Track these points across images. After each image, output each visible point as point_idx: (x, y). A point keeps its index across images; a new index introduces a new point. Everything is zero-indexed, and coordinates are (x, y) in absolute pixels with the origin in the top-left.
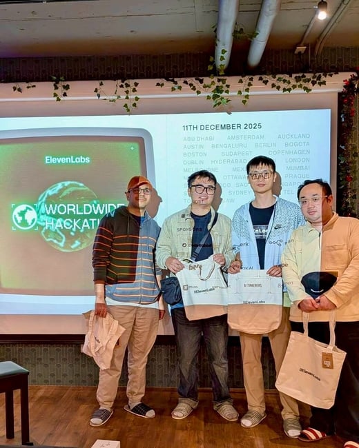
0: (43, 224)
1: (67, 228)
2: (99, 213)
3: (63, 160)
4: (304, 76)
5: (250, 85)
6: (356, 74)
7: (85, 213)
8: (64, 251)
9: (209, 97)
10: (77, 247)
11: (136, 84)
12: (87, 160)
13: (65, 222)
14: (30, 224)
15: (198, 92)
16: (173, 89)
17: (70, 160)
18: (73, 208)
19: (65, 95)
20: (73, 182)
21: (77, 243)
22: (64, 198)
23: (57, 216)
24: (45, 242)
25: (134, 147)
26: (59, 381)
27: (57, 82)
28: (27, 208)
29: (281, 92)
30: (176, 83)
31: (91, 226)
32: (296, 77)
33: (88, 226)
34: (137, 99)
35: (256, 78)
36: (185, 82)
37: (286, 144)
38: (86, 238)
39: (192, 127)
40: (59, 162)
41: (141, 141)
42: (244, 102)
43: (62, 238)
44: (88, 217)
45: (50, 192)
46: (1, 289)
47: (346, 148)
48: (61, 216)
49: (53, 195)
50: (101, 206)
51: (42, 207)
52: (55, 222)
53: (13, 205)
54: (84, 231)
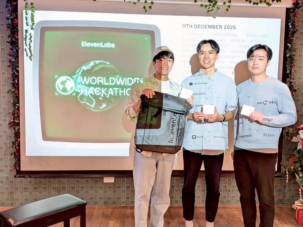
0: (78, 91)
1: (97, 94)
2: (120, 84)
3: (95, 45)
7: (111, 84)
8: (94, 110)
9: (202, 5)
10: (104, 109)
12: (113, 46)
13: (95, 90)
14: (69, 91)
15: (196, 2)
17: (100, 45)
18: (102, 80)
20: (102, 61)
21: (104, 105)
22: (95, 72)
23: (90, 85)
24: (80, 103)
25: (147, 38)
28: (67, 79)
29: (252, 5)
33: (112, 93)
34: (152, 3)
37: (252, 41)
38: (111, 101)
39: (189, 26)
40: (92, 46)
41: (151, 33)
42: (227, 10)
43: (93, 101)
44: (112, 87)
45: (85, 68)
46: (45, 138)
47: (291, 45)
48: (93, 86)
49: (87, 70)
50: (122, 79)
51: (79, 79)
52: (88, 90)
53: (56, 76)
54: (110, 97)
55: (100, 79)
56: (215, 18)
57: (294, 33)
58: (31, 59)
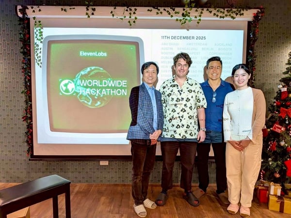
0: (78, 92)
1: (93, 94)
2: (112, 86)
3: (91, 54)
4: (231, 10)
5: (202, 13)
6: (259, 10)
7: (104, 86)
8: (91, 107)
9: (177, 20)
10: (99, 105)
11: (136, 10)
12: (105, 54)
13: (91, 90)
14: (70, 91)
15: (172, 16)
16: (157, 13)
17: (95, 54)
18: (97, 82)
19: (93, 14)
20: (97, 67)
21: (99, 103)
23: (87, 87)
24: (79, 102)
25: (133, 48)
26: (87, 181)
27: (88, 6)
28: (69, 82)
29: (218, 18)
30: (159, 10)
31: (107, 93)
32: (227, 11)
33: (105, 93)
34: (136, 18)
35: (205, 9)
36: (165, 10)
37: (219, 49)
38: (104, 100)
39: (167, 37)
40: (88, 55)
41: (136, 44)
42: (198, 23)
43: (90, 100)
44: (105, 88)
45: (82, 73)
46: (53, 129)
47: (253, 52)
48: (89, 87)
49: (84, 75)
50: (113, 82)
51: (78, 82)
52: (85, 90)
53: (60, 80)
54: (103, 96)
55: (95, 82)
56: (188, 30)
57: (255, 41)
58: (41, 66)
